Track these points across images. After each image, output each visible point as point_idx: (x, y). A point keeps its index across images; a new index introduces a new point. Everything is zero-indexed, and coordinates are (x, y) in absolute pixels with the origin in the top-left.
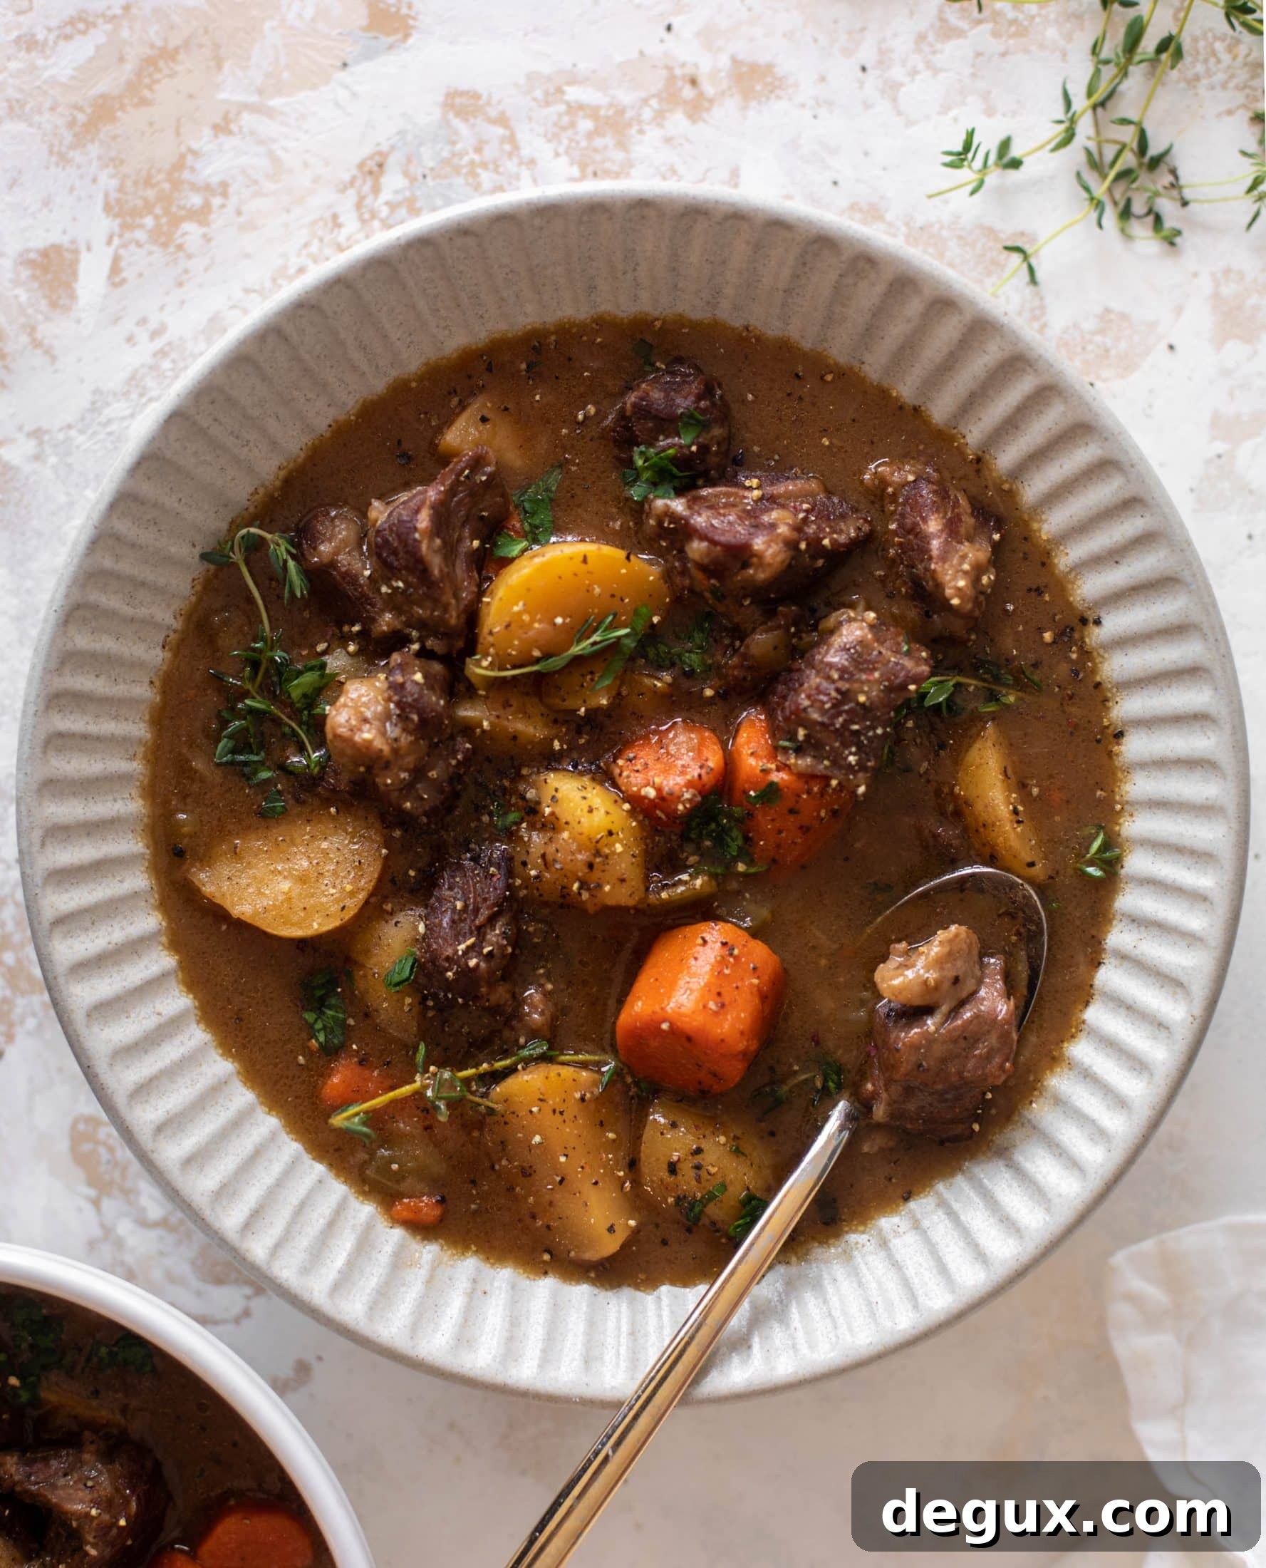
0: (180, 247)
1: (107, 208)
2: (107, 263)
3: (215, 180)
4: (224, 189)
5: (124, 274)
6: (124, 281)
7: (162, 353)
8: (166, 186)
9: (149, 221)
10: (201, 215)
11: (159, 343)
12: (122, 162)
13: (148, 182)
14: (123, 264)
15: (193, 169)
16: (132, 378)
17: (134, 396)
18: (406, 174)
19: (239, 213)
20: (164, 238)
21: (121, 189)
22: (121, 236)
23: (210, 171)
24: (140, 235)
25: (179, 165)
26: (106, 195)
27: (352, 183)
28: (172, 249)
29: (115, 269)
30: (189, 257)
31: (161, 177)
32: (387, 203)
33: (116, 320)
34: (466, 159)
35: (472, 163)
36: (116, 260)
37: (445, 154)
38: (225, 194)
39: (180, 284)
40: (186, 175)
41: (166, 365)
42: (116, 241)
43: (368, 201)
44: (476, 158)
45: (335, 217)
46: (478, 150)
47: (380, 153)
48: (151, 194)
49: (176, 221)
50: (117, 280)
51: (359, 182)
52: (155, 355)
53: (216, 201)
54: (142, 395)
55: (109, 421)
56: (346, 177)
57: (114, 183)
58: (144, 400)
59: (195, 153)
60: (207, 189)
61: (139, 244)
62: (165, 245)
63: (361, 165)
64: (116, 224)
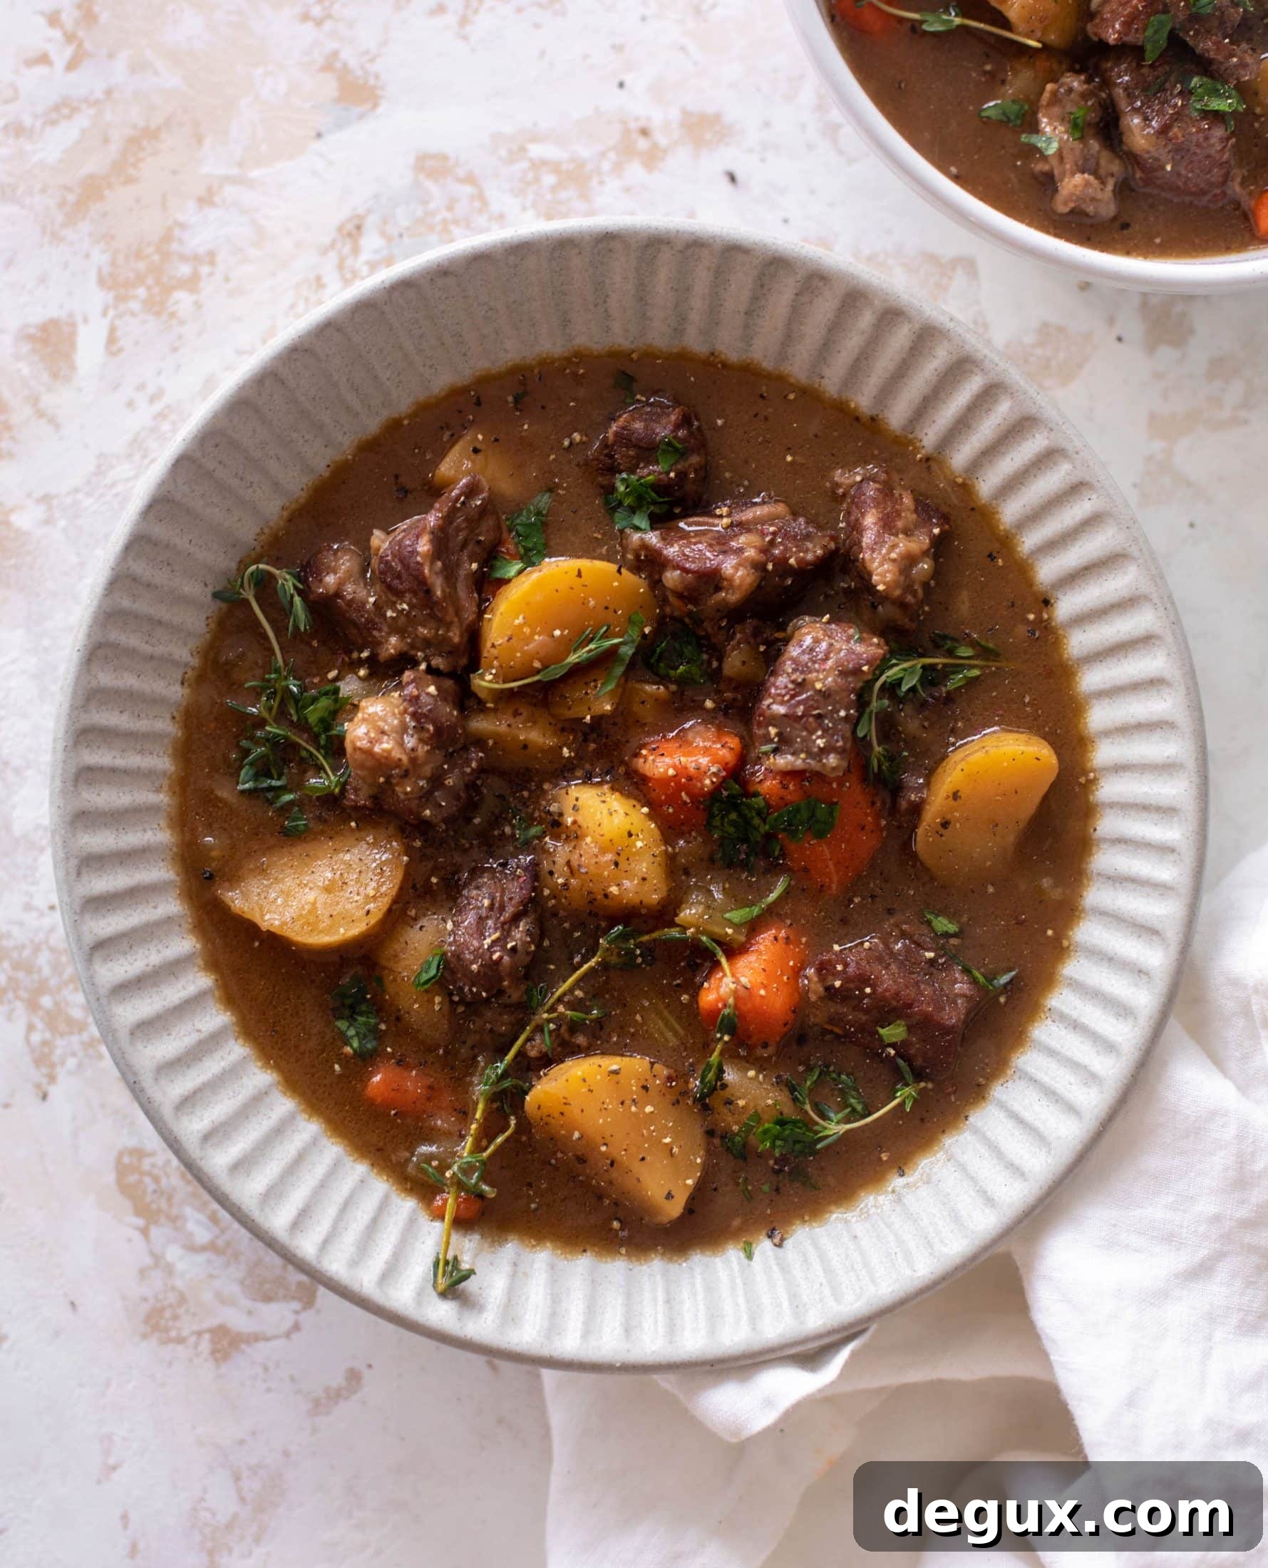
0: (172, 315)
1: (101, 282)
2: (103, 335)
3: (202, 250)
4: (211, 258)
5: (122, 343)
6: (120, 350)
7: (161, 416)
8: (156, 258)
9: (141, 292)
10: (191, 284)
11: (158, 407)
12: (113, 237)
13: (139, 255)
14: (119, 333)
15: (181, 241)
16: (135, 440)
17: (137, 457)
18: (383, 234)
19: (227, 279)
20: (157, 306)
21: (113, 263)
22: (116, 308)
23: (197, 241)
24: (134, 305)
25: (167, 237)
26: (100, 270)
27: (333, 245)
28: (164, 317)
29: (112, 339)
30: (182, 323)
31: (150, 250)
32: (368, 263)
33: (116, 387)
34: (439, 218)
35: (445, 222)
36: (112, 330)
37: (419, 213)
38: (212, 262)
39: (175, 350)
40: (174, 246)
41: (165, 427)
42: (111, 313)
43: (349, 262)
44: (449, 215)
45: (318, 278)
46: (450, 208)
47: (357, 216)
48: (141, 266)
49: (168, 290)
50: (114, 348)
51: (338, 245)
52: (155, 418)
53: (205, 270)
54: (144, 457)
55: (113, 485)
56: (326, 240)
57: (105, 258)
58: (146, 461)
59: (183, 226)
60: (196, 259)
61: (133, 314)
62: (158, 314)
63: (340, 229)
64: (110, 297)
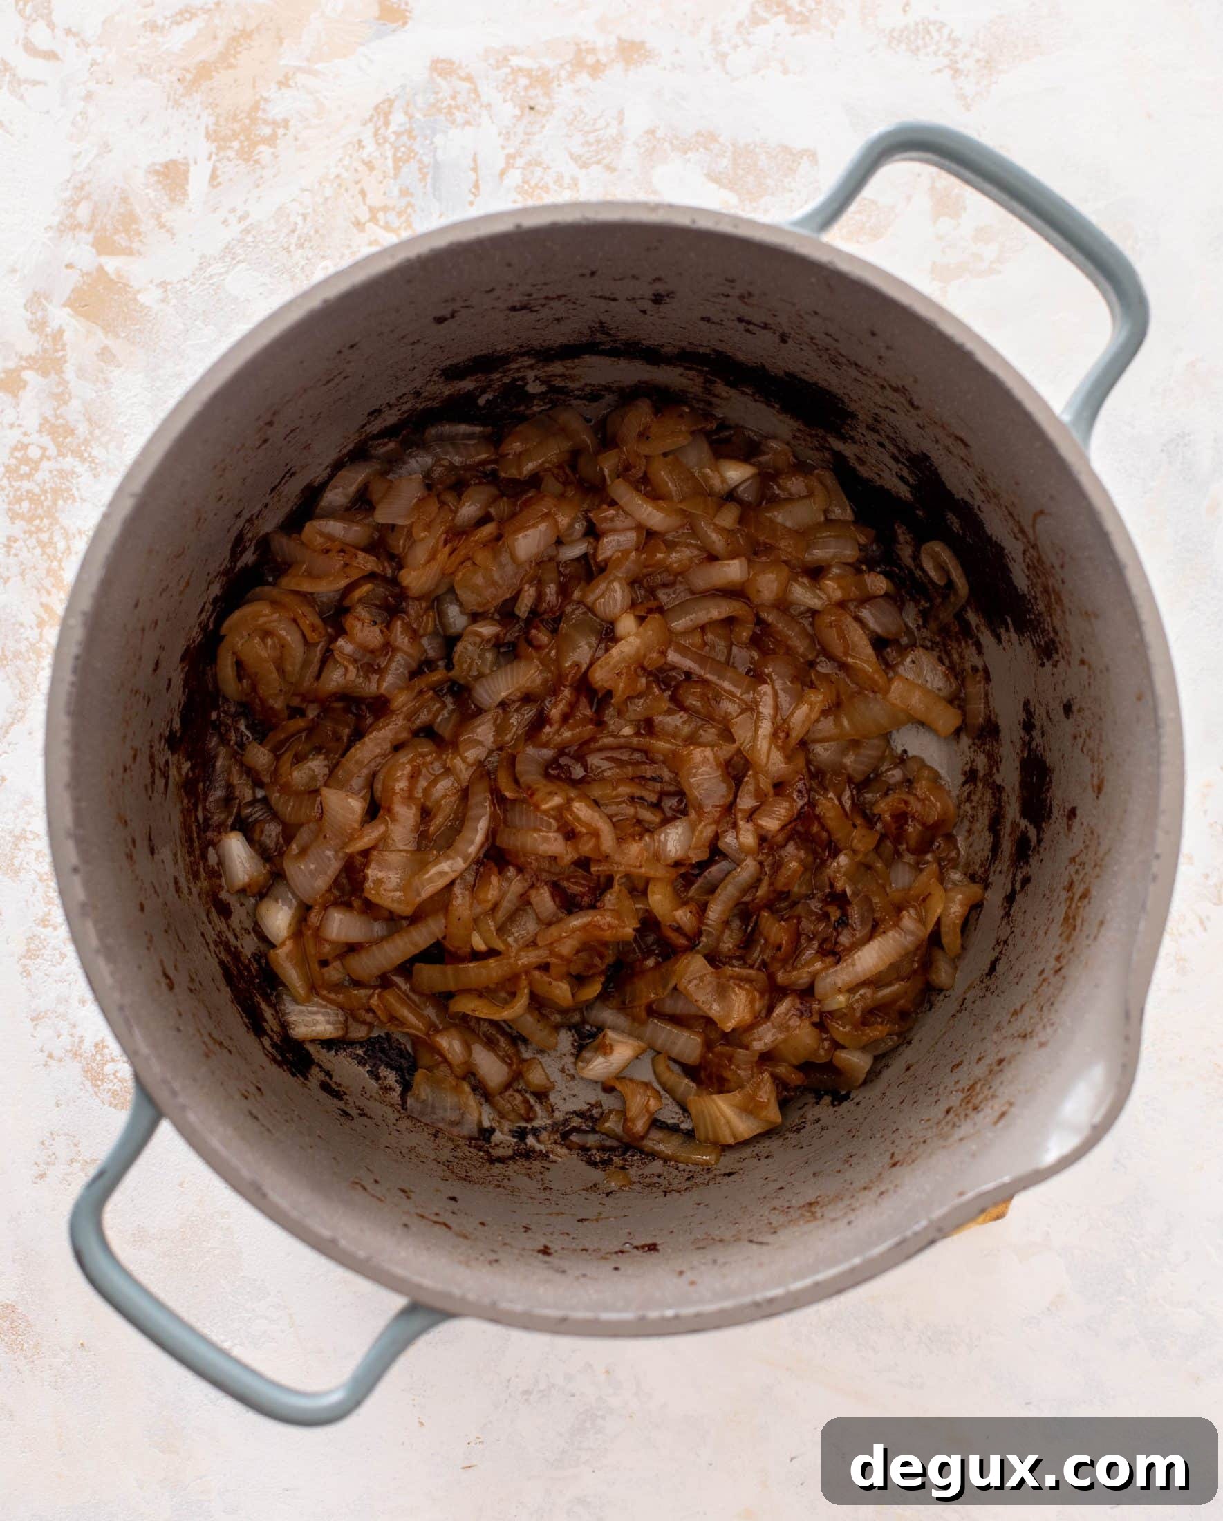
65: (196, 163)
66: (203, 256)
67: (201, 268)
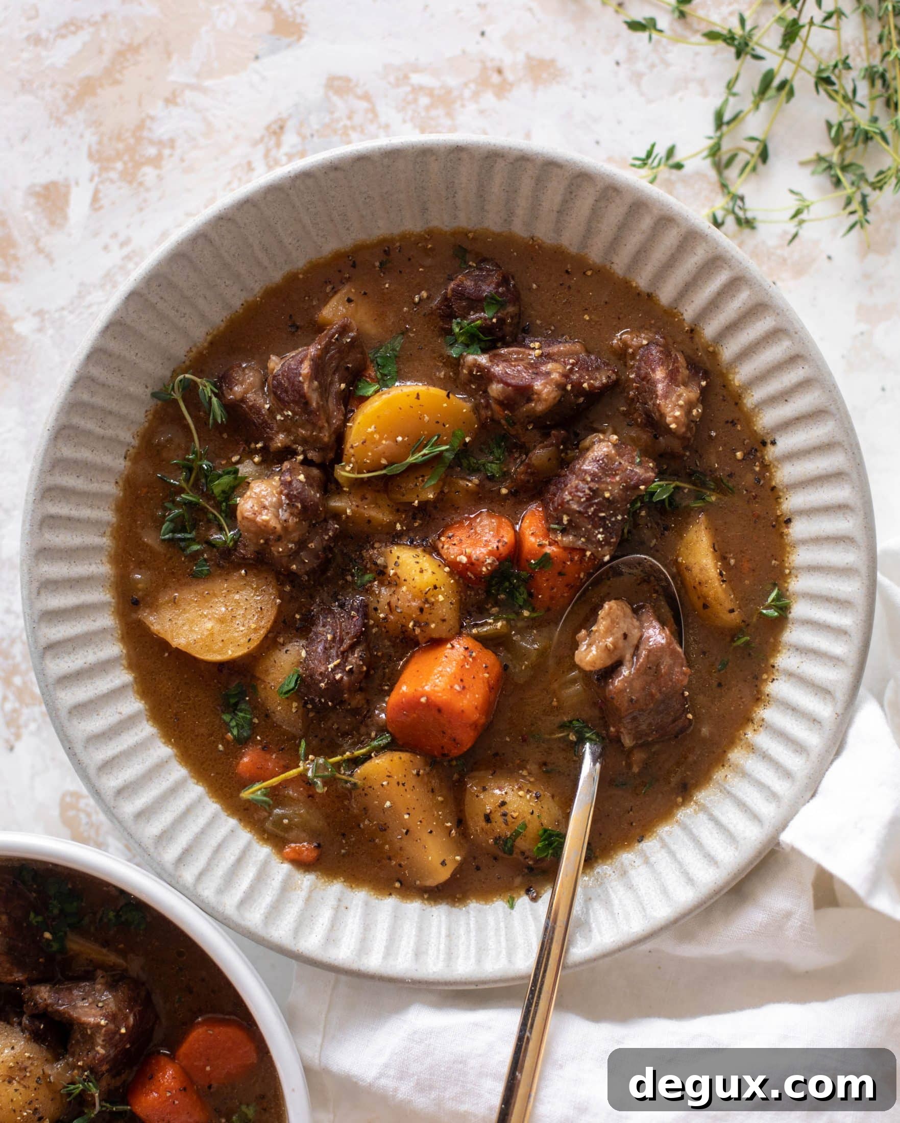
0: (141, 184)
1: (90, 156)
2: (89, 195)
3: (165, 137)
4: (172, 143)
5: (102, 202)
6: (101, 208)
7: (128, 258)
8: (132, 141)
9: (119, 165)
10: (156, 161)
11: (126, 250)
12: (101, 124)
13: (119, 138)
14: (101, 195)
15: (150, 129)
16: (108, 275)
17: (108, 287)
18: (299, 134)
19: (182, 160)
20: (130, 177)
21: (100, 143)
22: (100, 175)
23: (162, 131)
24: (113, 175)
25: (141, 126)
26: (90, 147)
27: (262, 139)
28: (135, 185)
29: (95, 198)
30: (148, 190)
31: (128, 135)
32: (286, 154)
33: (96, 234)
34: (342, 124)
35: (345, 127)
36: (96, 192)
37: (327, 120)
38: (172, 147)
39: (141, 210)
40: (145, 134)
41: (131, 266)
42: (96, 179)
43: (273, 153)
44: (348, 123)
45: (249, 164)
46: (350, 118)
47: (281, 119)
48: (121, 146)
49: (138, 165)
50: (97, 206)
51: (266, 140)
52: (123, 259)
53: (167, 152)
54: (112, 286)
55: (89, 306)
56: (257, 136)
57: (94, 139)
58: (113, 290)
59: (152, 118)
60: (160, 144)
61: (112, 181)
62: (130, 182)
63: (268, 128)
64: (95, 167)
65: (77, 184)
66: (82, 284)
67: (80, 296)
